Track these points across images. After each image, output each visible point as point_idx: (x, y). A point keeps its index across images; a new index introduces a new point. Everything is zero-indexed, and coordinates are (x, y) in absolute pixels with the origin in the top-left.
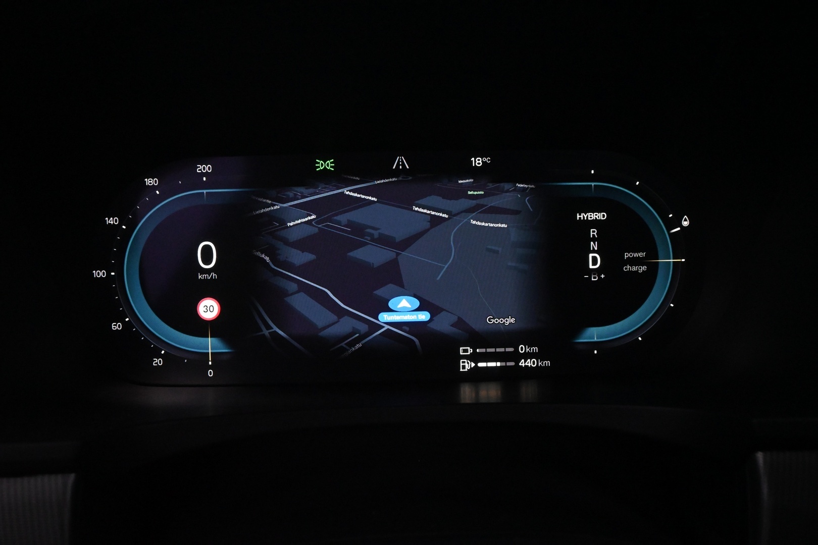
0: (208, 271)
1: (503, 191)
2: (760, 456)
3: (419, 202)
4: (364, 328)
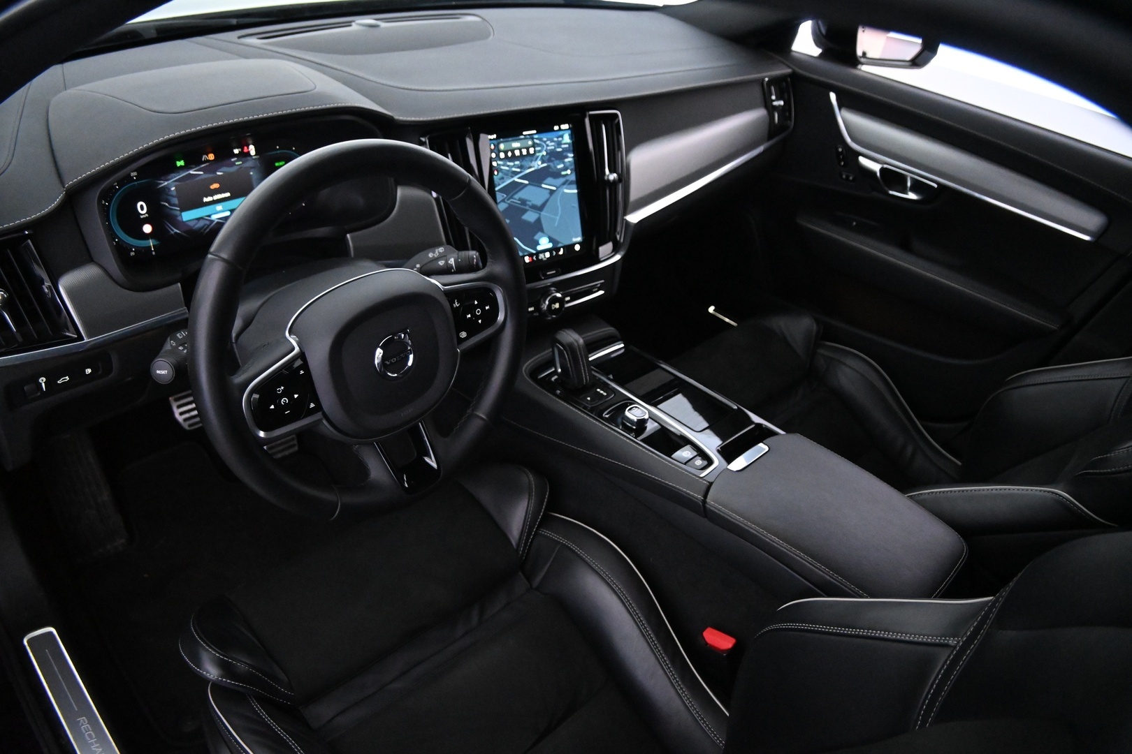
0: (144, 214)
1: (248, 160)
2: (348, 236)
3: (220, 170)
4: (208, 223)
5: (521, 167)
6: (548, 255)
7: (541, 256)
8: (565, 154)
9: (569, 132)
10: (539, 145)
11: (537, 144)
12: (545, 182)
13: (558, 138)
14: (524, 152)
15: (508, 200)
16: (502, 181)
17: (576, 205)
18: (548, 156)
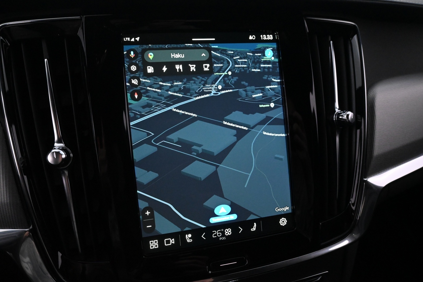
5: (186, 91)
6: (228, 232)
7: (217, 233)
8: (265, 77)
9: (275, 46)
10: (219, 60)
11: (216, 57)
12: (227, 117)
13: (254, 53)
14: (193, 68)
15: (156, 141)
16: (147, 109)
17: (283, 156)
18: (235, 79)
